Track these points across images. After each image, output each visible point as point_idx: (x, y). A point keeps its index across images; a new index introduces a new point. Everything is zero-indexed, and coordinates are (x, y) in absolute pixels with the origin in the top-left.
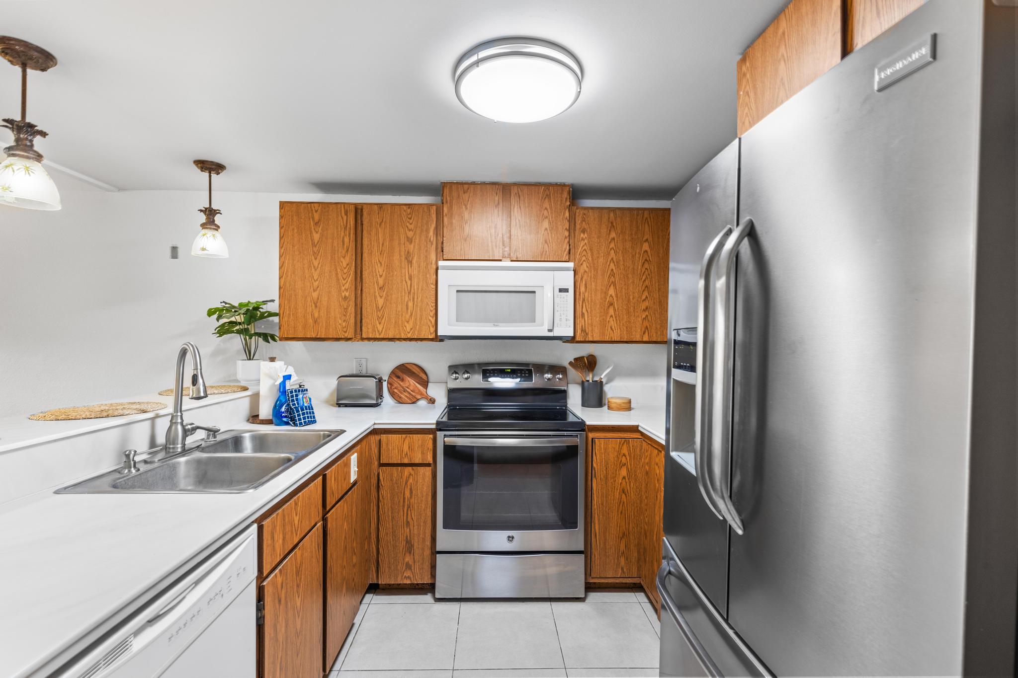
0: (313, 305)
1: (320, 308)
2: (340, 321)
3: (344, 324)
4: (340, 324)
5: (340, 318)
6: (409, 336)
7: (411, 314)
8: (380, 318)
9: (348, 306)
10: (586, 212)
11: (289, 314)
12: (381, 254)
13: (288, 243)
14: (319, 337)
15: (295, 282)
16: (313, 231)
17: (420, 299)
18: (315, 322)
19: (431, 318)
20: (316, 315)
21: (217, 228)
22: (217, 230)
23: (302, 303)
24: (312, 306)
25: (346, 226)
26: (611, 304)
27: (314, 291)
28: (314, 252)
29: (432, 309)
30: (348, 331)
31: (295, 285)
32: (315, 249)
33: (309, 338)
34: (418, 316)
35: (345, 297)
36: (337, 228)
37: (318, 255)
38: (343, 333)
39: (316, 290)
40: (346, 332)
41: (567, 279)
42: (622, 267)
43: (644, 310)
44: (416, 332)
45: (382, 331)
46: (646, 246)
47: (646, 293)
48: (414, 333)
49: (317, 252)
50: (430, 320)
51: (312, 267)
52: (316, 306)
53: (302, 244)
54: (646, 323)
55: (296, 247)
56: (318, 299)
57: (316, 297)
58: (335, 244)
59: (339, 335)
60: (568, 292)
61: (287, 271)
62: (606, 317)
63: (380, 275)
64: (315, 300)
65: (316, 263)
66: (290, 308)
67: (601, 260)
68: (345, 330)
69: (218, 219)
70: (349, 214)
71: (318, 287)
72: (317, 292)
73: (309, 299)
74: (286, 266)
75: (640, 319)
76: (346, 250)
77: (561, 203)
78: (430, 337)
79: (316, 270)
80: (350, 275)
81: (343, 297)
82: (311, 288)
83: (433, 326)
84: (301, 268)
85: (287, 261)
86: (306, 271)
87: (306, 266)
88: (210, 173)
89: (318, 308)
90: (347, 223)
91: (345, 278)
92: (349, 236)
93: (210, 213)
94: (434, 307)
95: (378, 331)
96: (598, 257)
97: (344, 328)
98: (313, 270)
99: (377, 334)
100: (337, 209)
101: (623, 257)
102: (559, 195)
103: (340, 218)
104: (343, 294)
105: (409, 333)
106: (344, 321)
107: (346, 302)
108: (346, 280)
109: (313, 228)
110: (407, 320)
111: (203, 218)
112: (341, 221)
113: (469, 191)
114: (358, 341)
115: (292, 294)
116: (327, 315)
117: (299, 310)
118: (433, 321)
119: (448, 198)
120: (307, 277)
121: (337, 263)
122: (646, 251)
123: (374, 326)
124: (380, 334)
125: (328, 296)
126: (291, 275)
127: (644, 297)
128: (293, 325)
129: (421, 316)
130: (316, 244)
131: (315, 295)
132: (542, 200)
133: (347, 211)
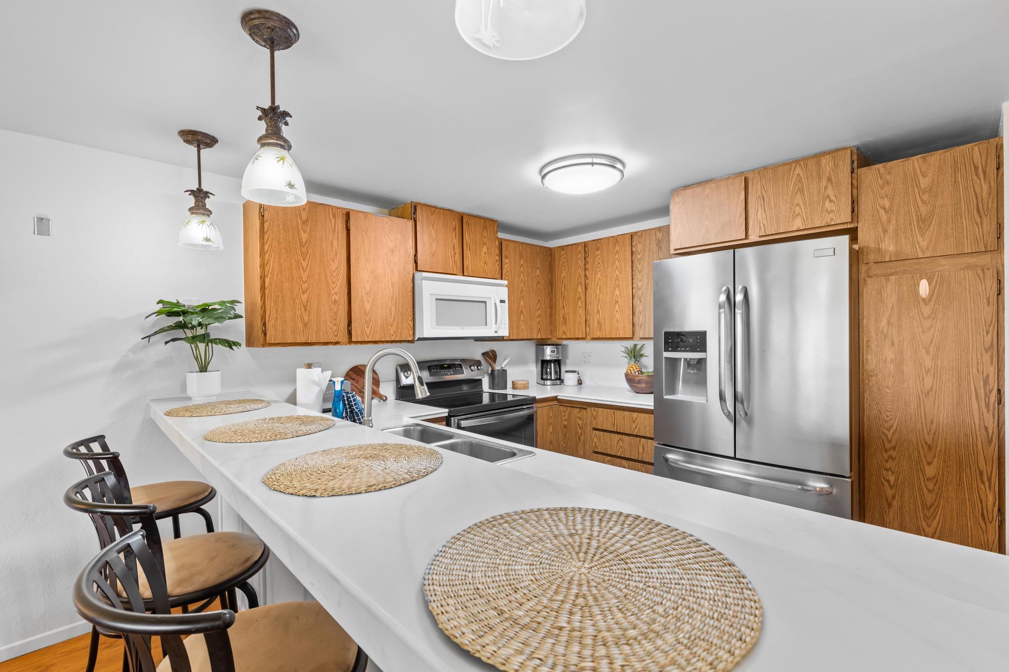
0: (303, 308)
1: (309, 312)
2: (330, 325)
3: (335, 328)
4: (330, 328)
5: (330, 322)
6: (393, 338)
7: (394, 319)
8: (367, 322)
9: (338, 310)
10: (507, 243)
11: (276, 318)
12: (367, 260)
13: (273, 239)
14: (309, 342)
15: (282, 283)
16: (301, 230)
17: (400, 305)
18: (305, 325)
19: (410, 322)
20: (306, 319)
21: (209, 213)
22: (208, 216)
23: (290, 306)
24: (301, 309)
25: (335, 229)
26: (522, 312)
27: (303, 293)
28: (302, 252)
29: (410, 314)
30: (339, 335)
31: (282, 286)
32: (304, 250)
33: (299, 343)
34: (400, 321)
35: (335, 300)
36: (326, 231)
37: (306, 256)
38: (334, 337)
39: (306, 292)
40: (336, 336)
41: (504, 293)
42: (527, 286)
43: (538, 317)
44: (398, 335)
45: (370, 334)
46: (538, 272)
47: (539, 305)
48: (396, 335)
49: (306, 253)
50: (409, 324)
51: (301, 268)
52: (306, 310)
53: (289, 242)
54: (539, 326)
55: (282, 245)
56: (308, 301)
57: (306, 300)
58: (324, 246)
59: (330, 340)
60: (505, 303)
61: (273, 269)
62: (519, 321)
63: (367, 281)
64: (305, 303)
65: (304, 264)
66: (277, 311)
67: (516, 279)
68: (336, 333)
69: (209, 203)
70: (337, 218)
71: (307, 289)
72: (307, 294)
73: (297, 301)
74: (272, 264)
75: (536, 323)
76: (335, 253)
77: (493, 234)
78: (410, 339)
79: (304, 271)
80: (339, 278)
81: (333, 301)
82: (299, 291)
83: (411, 330)
84: (288, 268)
85: (272, 259)
86: (294, 271)
87: (293, 266)
88: (198, 146)
89: (308, 311)
90: (335, 227)
91: (334, 282)
92: (338, 240)
93: (200, 195)
94: (412, 312)
95: (366, 335)
96: (515, 278)
97: (334, 332)
98: (302, 271)
99: (366, 337)
100: (325, 210)
101: (527, 278)
102: (492, 228)
103: (328, 220)
104: (333, 298)
105: (392, 335)
106: (335, 325)
107: (336, 306)
108: (335, 284)
109: (300, 226)
110: (391, 324)
111: (191, 201)
112: (330, 223)
113: (435, 213)
114: (346, 345)
115: (278, 295)
116: (317, 319)
117: (288, 314)
118: (412, 325)
119: (420, 217)
120: (295, 278)
121: (326, 266)
122: (538, 276)
123: (363, 330)
124: (368, 337)
125: (318, 299)
126: (277, 275)
127: (538, 308)
128: (281, 329)
129: (402, 320)
130: (304, 244)
131: (304, 297)
132: (482, 229)
133: (335, 215)
